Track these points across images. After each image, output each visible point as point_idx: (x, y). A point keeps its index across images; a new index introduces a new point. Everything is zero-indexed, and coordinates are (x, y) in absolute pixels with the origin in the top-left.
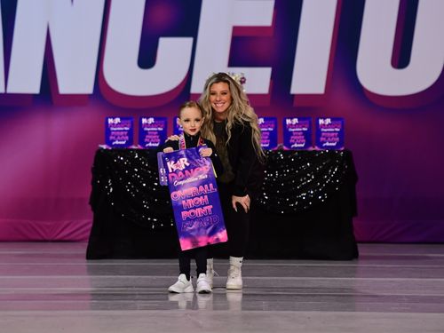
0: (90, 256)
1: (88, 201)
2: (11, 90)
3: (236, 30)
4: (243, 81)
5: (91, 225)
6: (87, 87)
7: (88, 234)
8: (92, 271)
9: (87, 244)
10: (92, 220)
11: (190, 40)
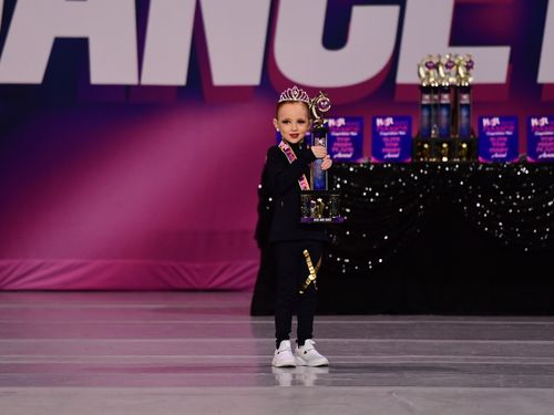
1: (253, 234)
4: (469, 67)
5: (257, 269)
6: (253, 77)
7: (254, 280)
8: (259, 332)
9: (251, 295)
11: (395, 10)
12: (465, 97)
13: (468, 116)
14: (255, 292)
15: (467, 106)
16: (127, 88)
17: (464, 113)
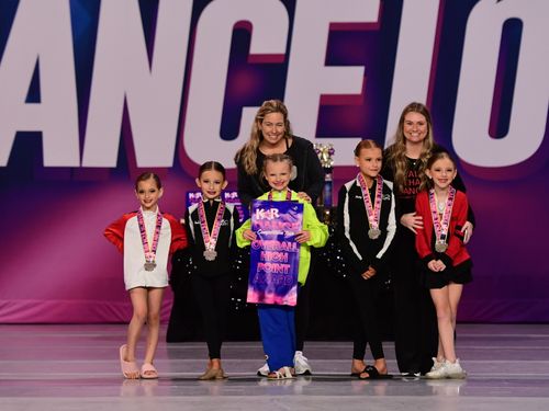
0: (170, 339)
2: (86, 164)
3: (324, 98)
4: (331, 153)
5: (171, 307)
6: (167, 161)
7: (169, 315)
8: (172, 354)
9: (167, 326)
10: (172, 300)
12: (328, 176)
13: (331, 190)
14: (170, 325)
15: (330, 183)
16: (72, 169)
17: (327, 188)
